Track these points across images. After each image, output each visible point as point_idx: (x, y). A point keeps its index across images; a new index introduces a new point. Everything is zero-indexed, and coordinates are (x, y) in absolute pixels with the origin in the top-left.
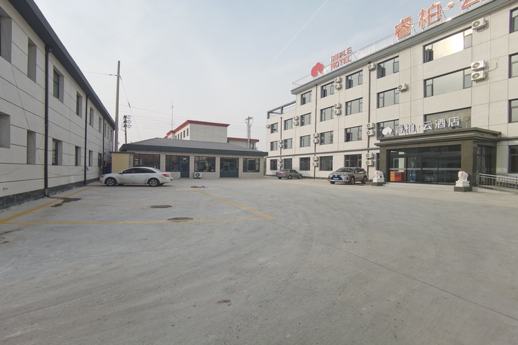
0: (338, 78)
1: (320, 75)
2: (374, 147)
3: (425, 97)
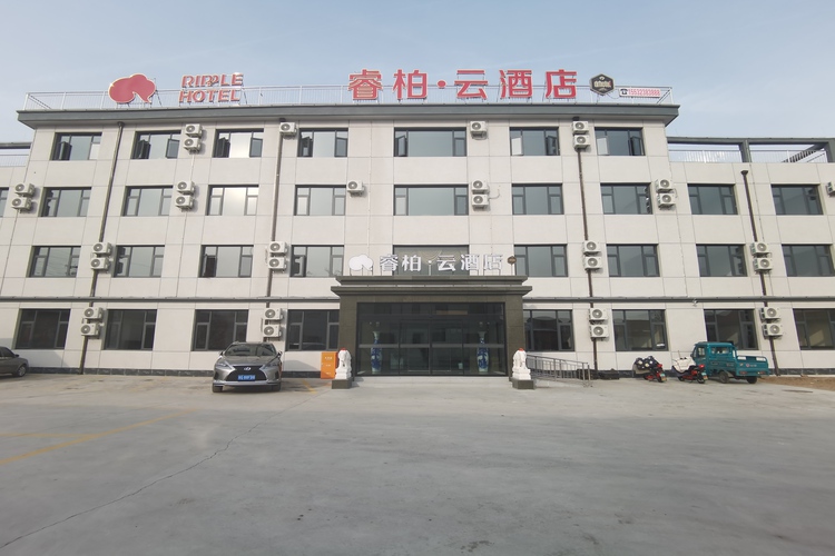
0: (197, 126)
1: (138, 103)
2: (283, 295)
3: (394, 214)
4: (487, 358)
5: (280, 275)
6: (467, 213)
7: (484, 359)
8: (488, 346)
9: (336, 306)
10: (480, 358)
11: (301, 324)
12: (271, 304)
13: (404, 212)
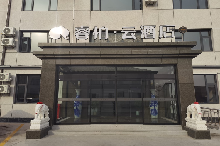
2: (13, 64)
3: (91, 9)
4: (157, 108)
5: (11, 51)
6: (141, 8)
7: (155, 109)
8: (157, 99)
9: (39, 72)
10: (152, 108)
11: (26, 85)
12: (4, 71)
13: (98, 9)
